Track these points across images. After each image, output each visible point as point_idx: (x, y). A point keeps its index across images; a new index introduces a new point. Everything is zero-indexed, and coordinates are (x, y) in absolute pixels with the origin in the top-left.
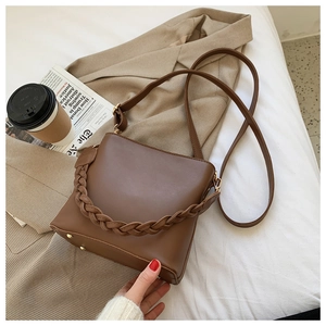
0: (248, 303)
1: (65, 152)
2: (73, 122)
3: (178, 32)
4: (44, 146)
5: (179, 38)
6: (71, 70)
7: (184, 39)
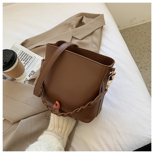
0: (119, 144)
1: (23, 82)
2: (25, 68)
3: (72, 24)
4: (12, 80)
5: (72, 26)
6: (23, 44)
7: (75, 26)
